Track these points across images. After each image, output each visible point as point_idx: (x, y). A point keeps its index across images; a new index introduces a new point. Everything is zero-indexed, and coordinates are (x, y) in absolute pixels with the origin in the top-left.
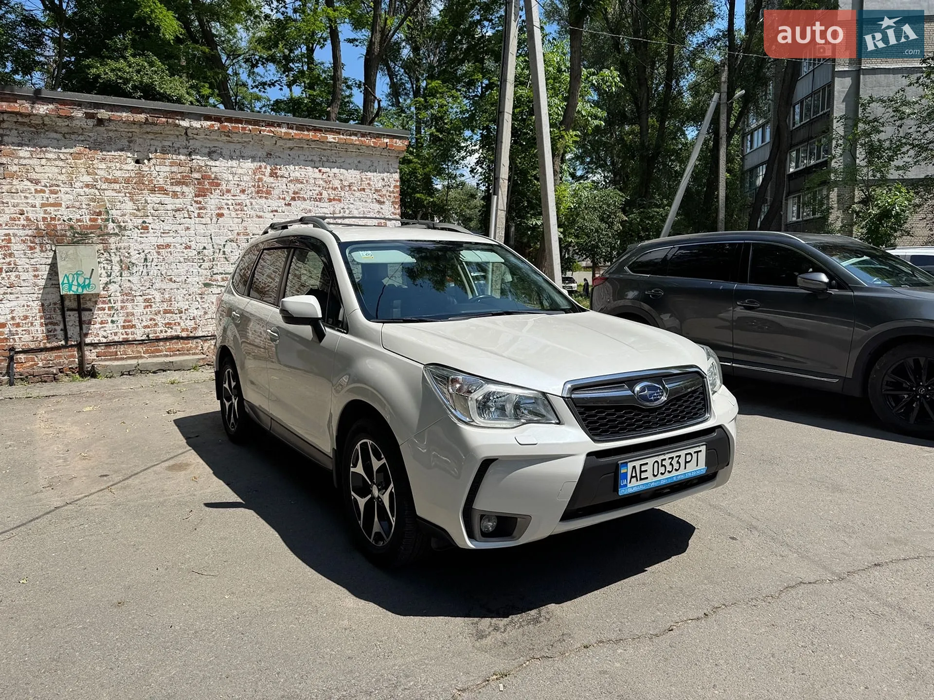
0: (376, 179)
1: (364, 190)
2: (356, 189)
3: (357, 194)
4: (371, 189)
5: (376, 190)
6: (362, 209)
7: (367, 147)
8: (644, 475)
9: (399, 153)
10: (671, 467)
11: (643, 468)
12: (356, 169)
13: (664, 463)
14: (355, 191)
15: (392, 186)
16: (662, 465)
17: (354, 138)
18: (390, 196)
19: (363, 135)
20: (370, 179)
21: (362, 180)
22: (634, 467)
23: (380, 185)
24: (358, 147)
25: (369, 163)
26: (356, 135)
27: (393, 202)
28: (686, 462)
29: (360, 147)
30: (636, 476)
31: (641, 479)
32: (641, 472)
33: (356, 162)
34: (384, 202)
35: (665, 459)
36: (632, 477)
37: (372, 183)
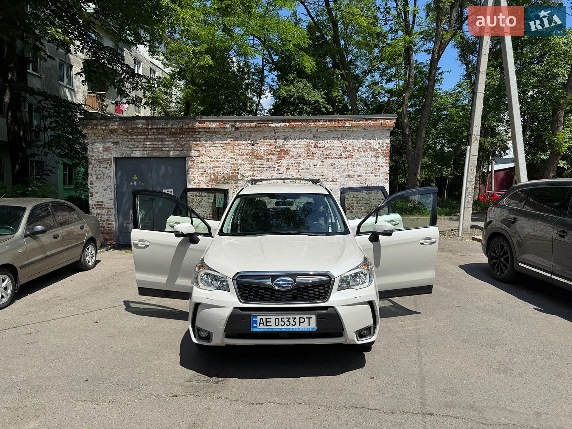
0: (375, 143)
1: (367, 150)
2: (362, 150)
3: (363, 153)
4: (371, 150)
5: (374, 150)
6: (365, 161)
7: (370, 126)
8: (268, 324)
9: (390, 128)
10: (289, 323)
11: (268, 320)
12: (363, 139)
13: (283, 320)
14: (361, 151)
15: (385, 147)
16: (282, 321)
17: (361, 122)
18: (383, 153)
19: (367, 120)
20: (371, 144)
21: (366, 145)
22: (262, 319)
23: (376, 147)
24: (364, 127)
25: (371, 135)
26: (362, 121)
27: (385, 156)
28: (300, 322)
29: (365, 127)
30: (263, 323)
31: (266, 326)
32: (266, 322)
33: (363, 135)
34: (379, 157)
35: (284, 318)
36: (260, 323)
37: (372, 146)
